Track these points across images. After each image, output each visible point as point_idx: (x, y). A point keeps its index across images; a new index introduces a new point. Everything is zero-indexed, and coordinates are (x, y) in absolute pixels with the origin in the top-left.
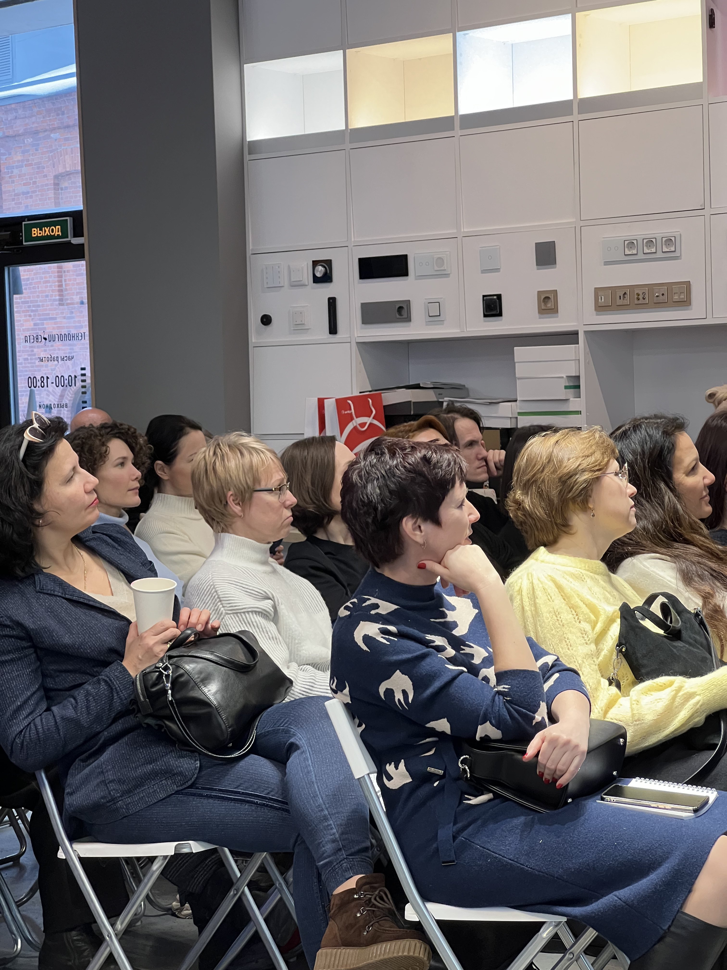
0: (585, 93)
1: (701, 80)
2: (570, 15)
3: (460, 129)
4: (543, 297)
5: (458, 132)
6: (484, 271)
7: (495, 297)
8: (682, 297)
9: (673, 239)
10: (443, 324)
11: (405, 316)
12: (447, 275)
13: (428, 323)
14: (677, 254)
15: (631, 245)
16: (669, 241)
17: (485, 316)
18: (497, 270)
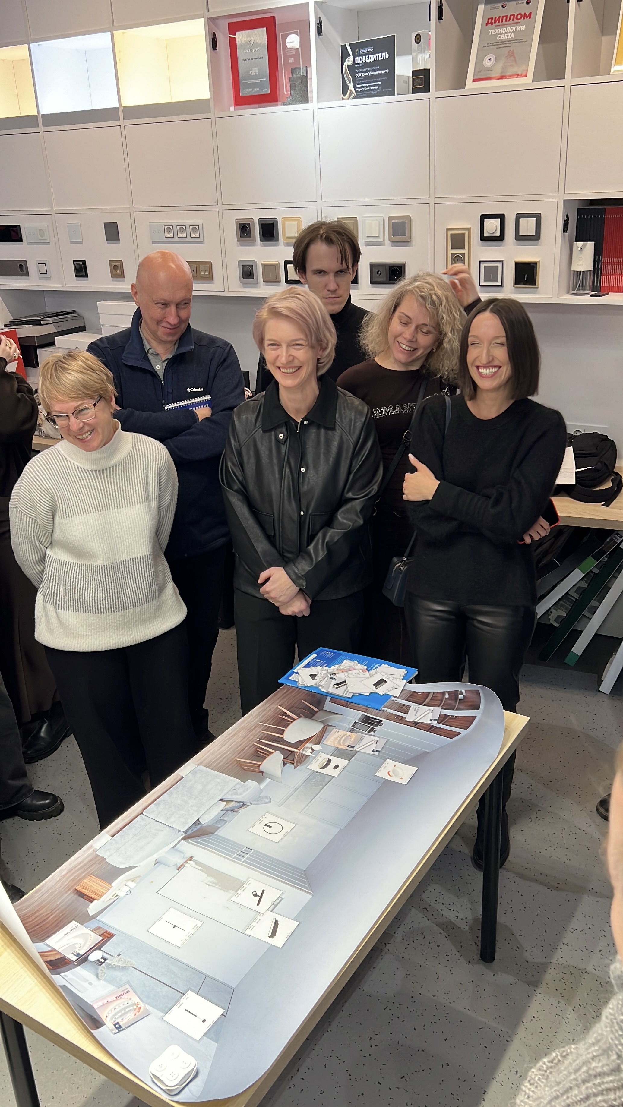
0: (127, 102)
1: (209, 97)
2: (109, 33)
3: (43, 126)
4: (113, 266)
5: (41, 129)
6: (72, 242)
7: (81, 263)
8: (207, 273)
9: (197, 227)
10: (50, 280)
11: (25, 272)
12: (48, 244)
13: (40, 279)
14: (201, 240)
15: (169, 230)
16: (194, 229)
17: (76, 276)
18: (81, 242)
